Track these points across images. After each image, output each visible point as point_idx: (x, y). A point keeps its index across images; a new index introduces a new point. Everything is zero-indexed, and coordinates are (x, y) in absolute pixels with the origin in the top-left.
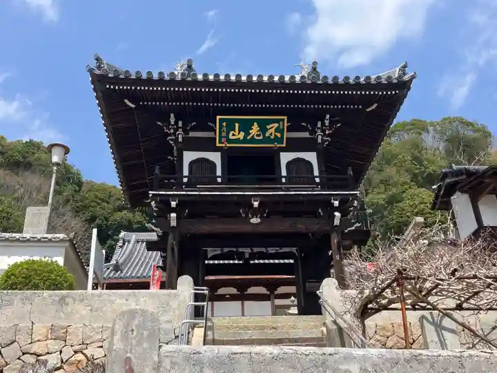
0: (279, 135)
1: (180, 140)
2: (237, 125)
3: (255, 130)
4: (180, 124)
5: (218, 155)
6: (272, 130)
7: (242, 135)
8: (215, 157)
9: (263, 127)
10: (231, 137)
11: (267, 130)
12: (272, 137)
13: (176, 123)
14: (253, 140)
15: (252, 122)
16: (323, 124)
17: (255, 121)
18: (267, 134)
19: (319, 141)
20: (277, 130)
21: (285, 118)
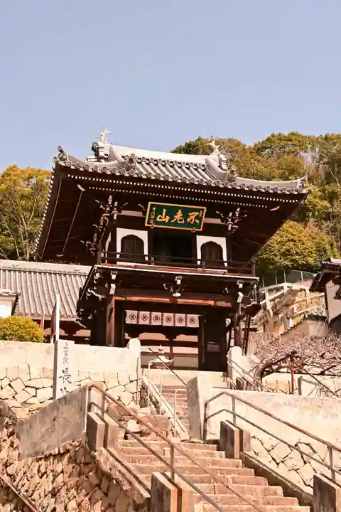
0: (197, 221)
1: (115, 218)
2: (165, 210)
3: (179, 215)
4: (116, 204)
5: (146, 233)
6: (192, 217)
7: (167, 219)
8: (143, 235)
9: (186, 213)
10: (158, 219)
11: (188, 217)
12: (192, 223)
13: (113, 203)
14: (176, 224)
15: (177, 209)
16: (234, 215)
17: (180, 208)
18: (189, 220)
19: (230, 229)
20: (197, 217)
21: (205, 208)
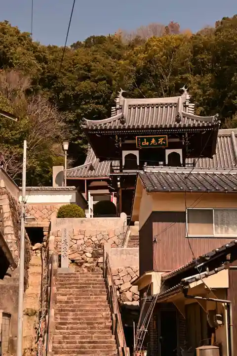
0: (164, 143)
1: (121, 145)
2: (145, 140)
3: (153, 141)
4: (120, 139)
5: (138, 152)
6: (161, 141)
7: (148, 143)
8: (136, 153)
9: (157, 139)
10: (143, 144)
11: (159, 141)
12: (161, 143)
13: (118, 138)
14: (153, 145)
15: (152, 138)
16: (185, 136)
17: (153, 137)
18: (159, 143)
19: (183, 144)
20: (163, 141)
21: (167, 136)
